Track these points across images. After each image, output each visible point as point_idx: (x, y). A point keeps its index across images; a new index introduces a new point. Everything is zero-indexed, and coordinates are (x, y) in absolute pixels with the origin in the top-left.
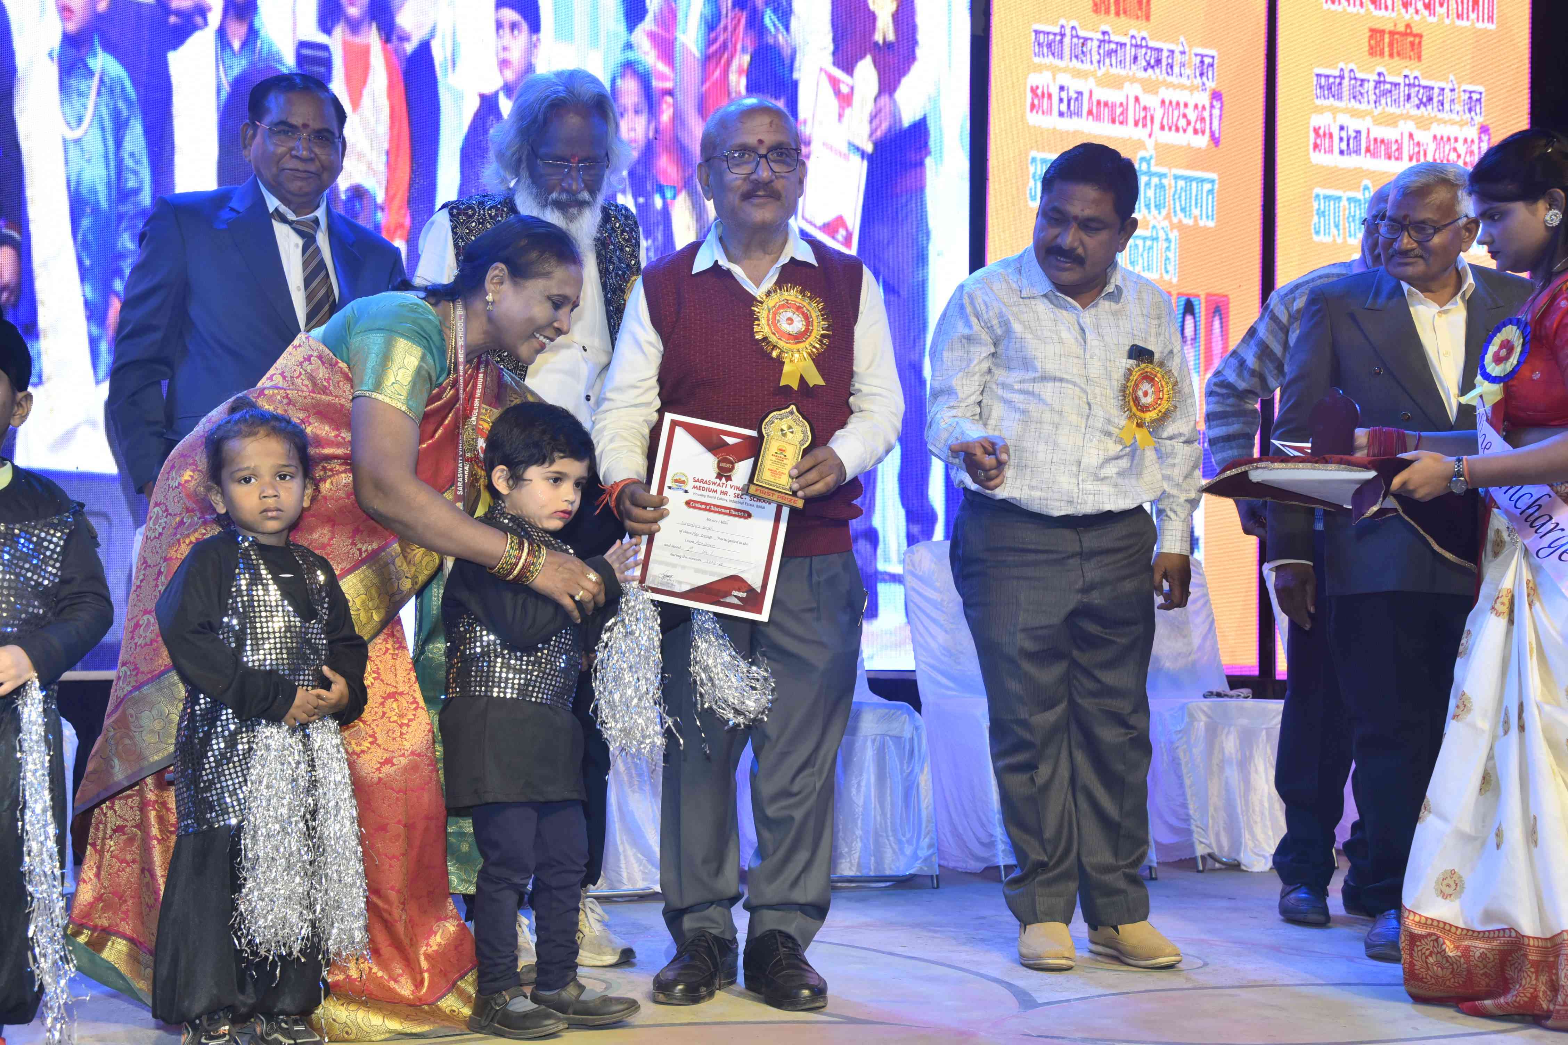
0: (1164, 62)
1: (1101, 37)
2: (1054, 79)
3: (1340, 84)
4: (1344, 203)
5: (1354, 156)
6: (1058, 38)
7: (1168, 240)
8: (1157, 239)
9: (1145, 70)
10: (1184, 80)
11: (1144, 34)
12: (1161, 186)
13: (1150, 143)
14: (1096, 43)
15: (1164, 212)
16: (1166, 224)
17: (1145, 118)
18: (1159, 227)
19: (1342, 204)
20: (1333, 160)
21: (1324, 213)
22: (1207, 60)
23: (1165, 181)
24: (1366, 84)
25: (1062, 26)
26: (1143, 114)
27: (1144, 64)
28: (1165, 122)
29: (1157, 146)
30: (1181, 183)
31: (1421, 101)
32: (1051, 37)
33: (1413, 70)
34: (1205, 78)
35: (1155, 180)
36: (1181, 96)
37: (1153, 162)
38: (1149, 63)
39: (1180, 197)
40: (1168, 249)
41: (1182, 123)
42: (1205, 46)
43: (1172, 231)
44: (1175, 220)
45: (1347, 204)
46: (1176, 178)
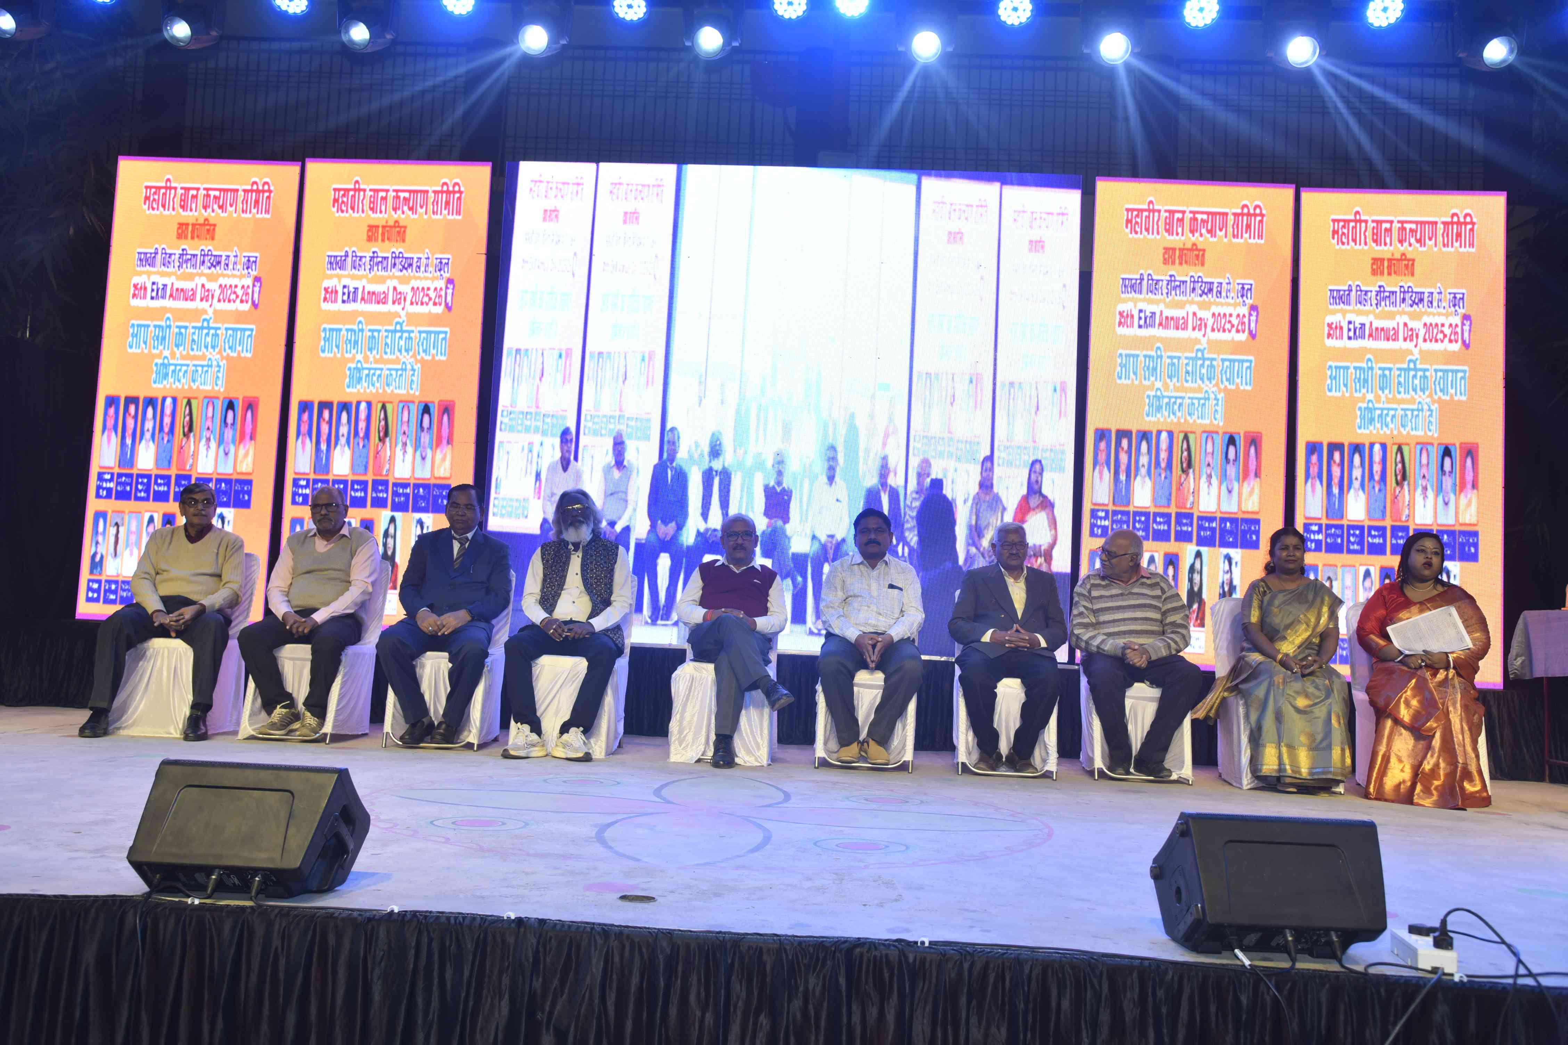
0: (1215, 290)
1: (1169, 278)
2: (1135, 306)
3: (1349, 294)
4: (1352, 370)
5: (1360, 340)
6: (1138, 281)
7: (1216, 399)
8: (1208, 399)
9: (1201, 296)
10: (1230, 300)
11: (1200, 274)
12: (1212, 366)
13: (1204, 341)
14: (1165, 283)
15: (1214, 382)
16: (1215, 389)
17: (1201, 325)
18: (1210, 392)
19: (1349, 371)
20: (1345, 343)
21: (1335, 378)
22: (1246, 287)
23: (1214, 363)
24: (1369, 294)
25: (1142, 274)
26: (1199, 323)
27: (1200, 292)
28: (1215, 327)
29: (1209, 342)
30: (1227, 363)
31: (1414, 302)
32: (1133, 281)
33: (1407, 282)
34: (1245, 298)
35: (1207, 363)
36: (1228, 310)
37: (1206, 352)
38: (1203, 292)
39: (1226, 372)
40: (1217, 404)
41: (1228, 326)
42: (1245, 278)
43: (1219, 393)
44: (1222, 387)
45: (1354, 371)
46: (1223, 360)
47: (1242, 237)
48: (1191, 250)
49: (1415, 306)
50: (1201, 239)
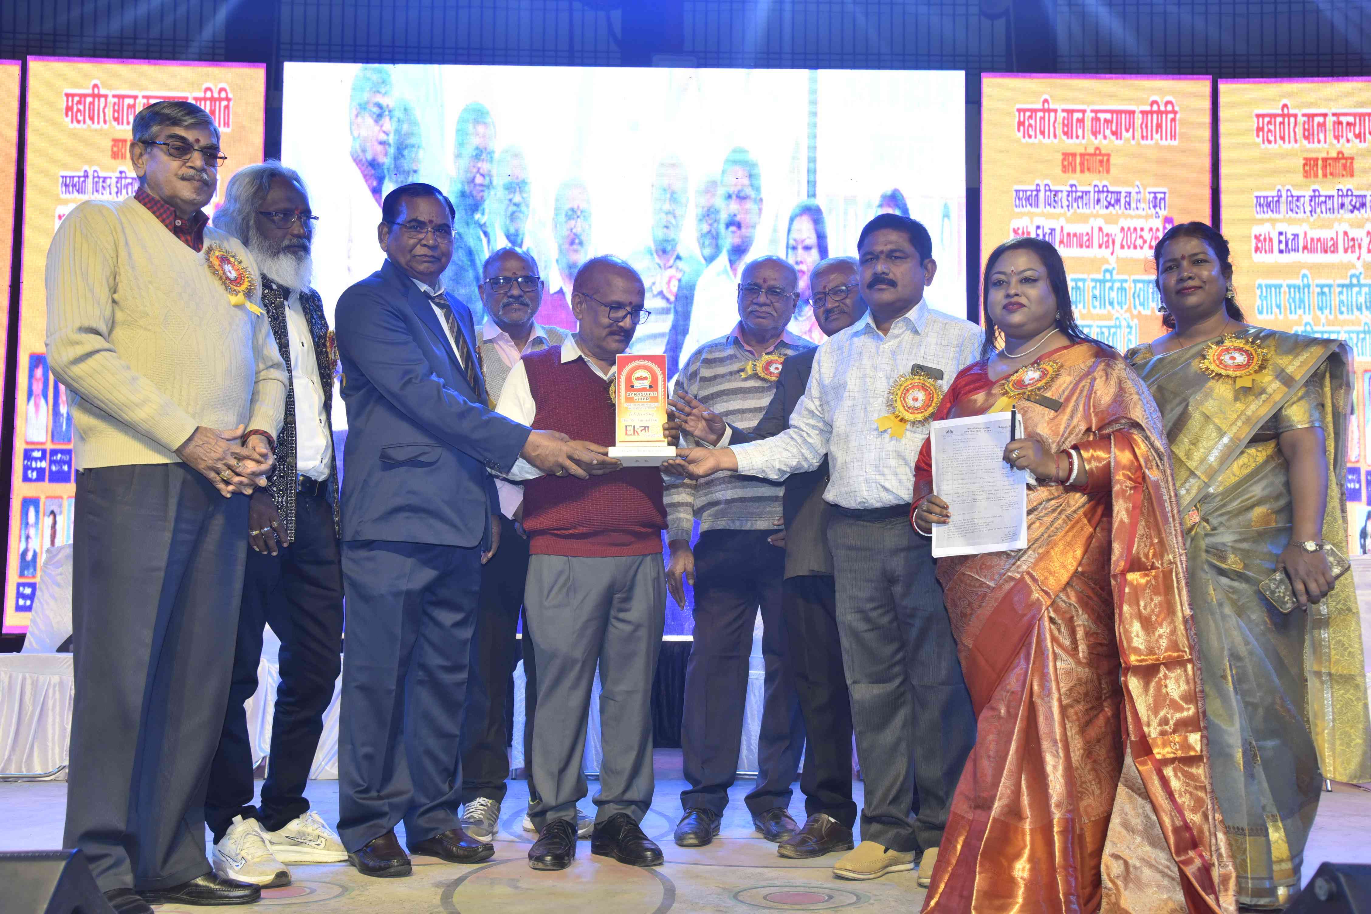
0: (1123, 201)
1: (1069, 189)
2: (1032, 222)
3: (1278, 201)
4: (1285, 289)
5: (1292, 253)
6: (1034, 193)
7: (1129, 327)
8: (1120, 327)
9: (1107, 208)
10: (1140, 212)
11: (1105, 183)
12: (1123, 289)
13: (1112, 259)
14: (1065, 194)
15: (1125, 307)
16: (1127, 315)
17: (1108, 241)
18: (1121, 318)
19: (1282, 290)
20: (1275, 257)
21: (1266, 298)
22: (1159, 196)
23: (1125, 285)
24: (1302, 199)
25: (1038, 185)
26: (1105, 239)
27: (1106, 203)
28: (1124, 243)
29: (1118, 261)
30: (1140, 285)
31: (1354, 207)
32: (1029, 193)
33: (1346, 184)
34: (1158, 209)
35: (1117, 285)
36: (1138, 223)
37: (1115, 272)
38: (1110, 203)
39: (1139, 296)
40: (1130, 333)
41: (1139, 242)
42: (1157, 186)
43: (1132, 320)
44: (1135, 312)
45: (1287, 290)
46: (1135, 282)
47: (1152, 139)
48: (1094, 155)
49: (1356, 212)
50: (1105, 142)
